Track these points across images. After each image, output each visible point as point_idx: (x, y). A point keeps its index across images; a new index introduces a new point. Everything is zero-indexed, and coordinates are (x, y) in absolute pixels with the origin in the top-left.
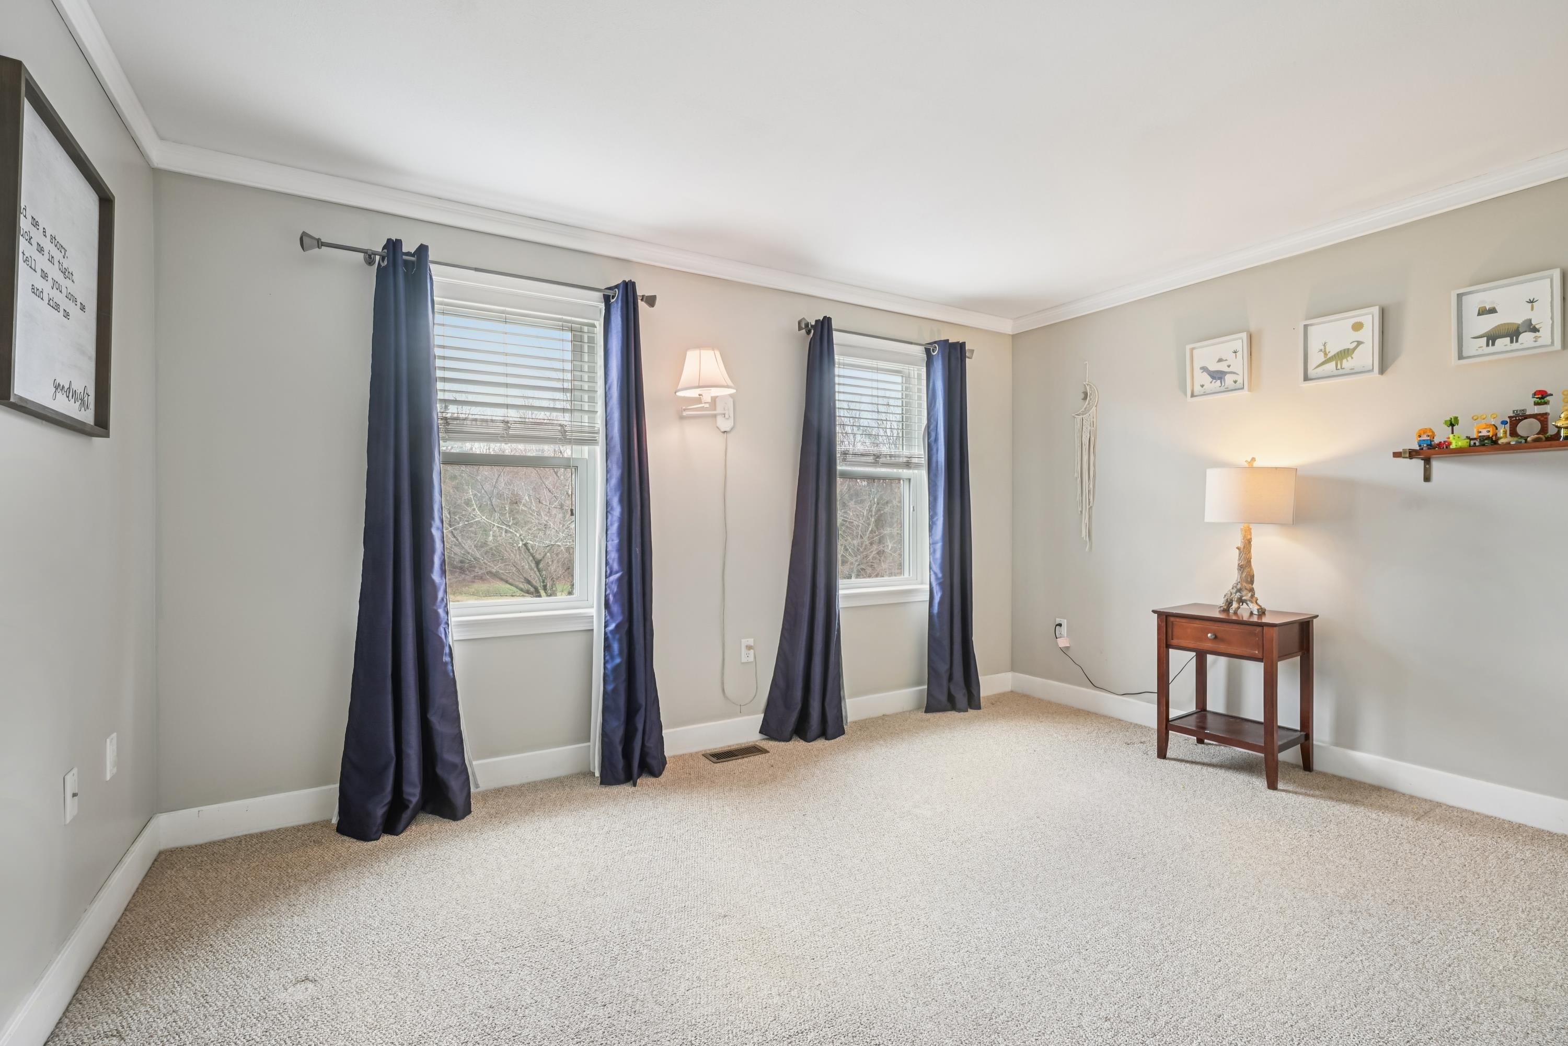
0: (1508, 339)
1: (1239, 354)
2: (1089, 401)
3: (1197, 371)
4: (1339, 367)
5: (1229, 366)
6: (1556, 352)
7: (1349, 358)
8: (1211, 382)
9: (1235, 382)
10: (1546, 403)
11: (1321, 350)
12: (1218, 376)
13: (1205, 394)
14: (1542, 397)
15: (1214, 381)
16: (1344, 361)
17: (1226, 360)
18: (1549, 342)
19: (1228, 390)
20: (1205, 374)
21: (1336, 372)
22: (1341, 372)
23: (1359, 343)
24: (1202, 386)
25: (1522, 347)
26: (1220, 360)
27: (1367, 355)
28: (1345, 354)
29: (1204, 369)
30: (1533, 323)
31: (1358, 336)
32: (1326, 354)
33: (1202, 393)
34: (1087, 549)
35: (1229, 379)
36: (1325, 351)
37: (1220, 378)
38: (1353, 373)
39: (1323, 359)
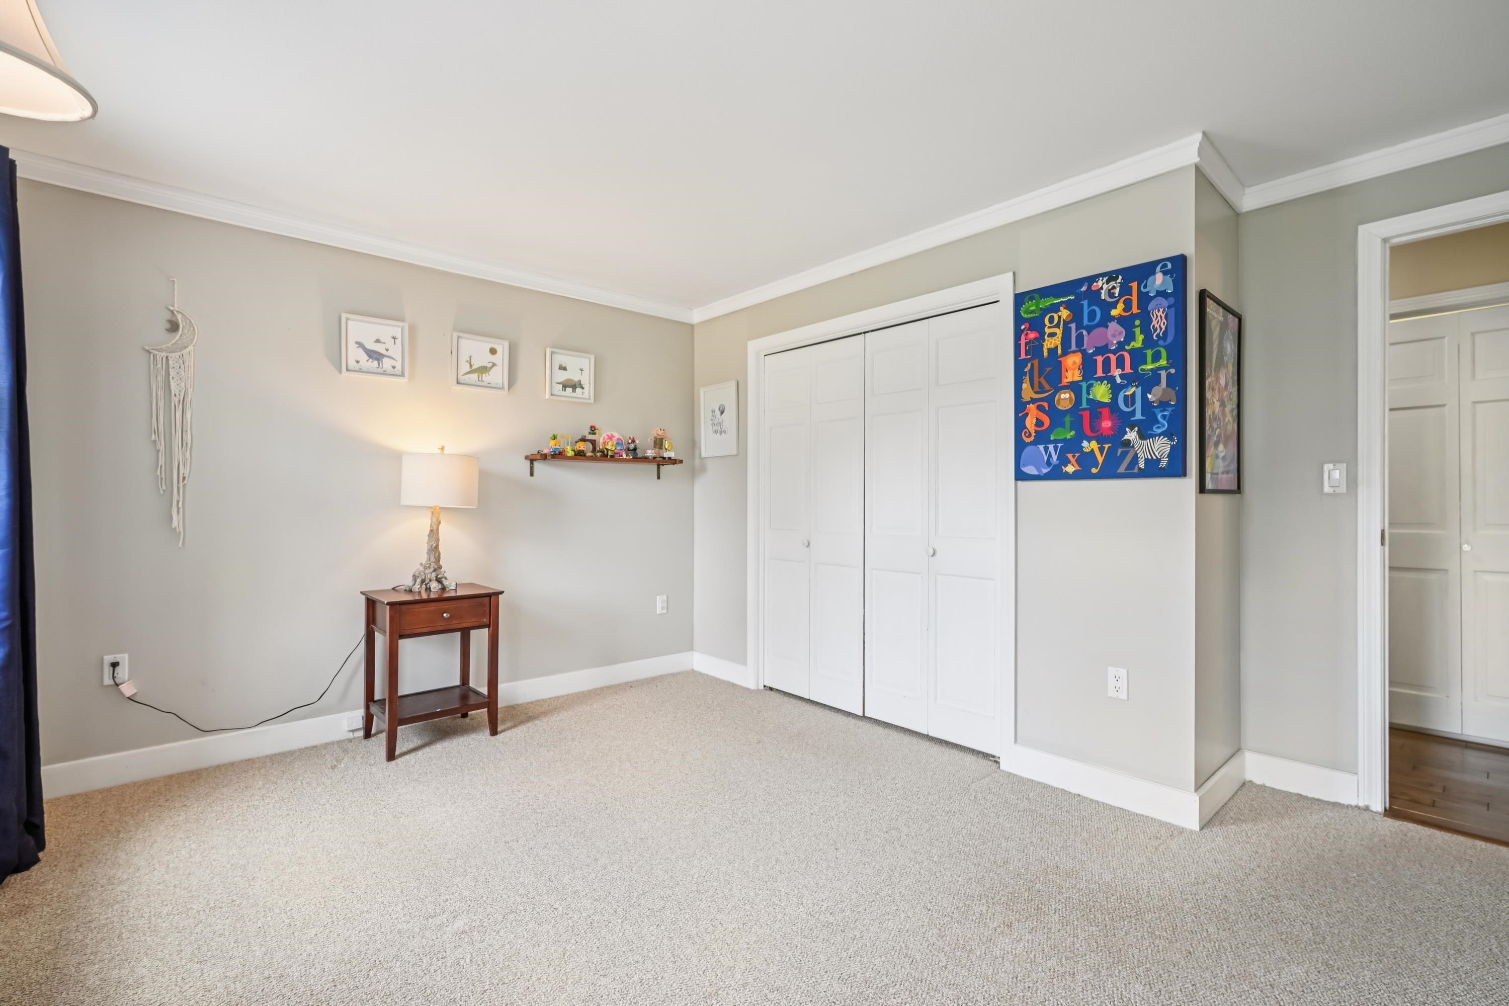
0: (571, 389)
1: (398, 341)
2: (181, 335)
3: (352, 346)
4: (480, 379)
5: (387, 350)
6: (591, 404)
7: (487, 374)
8: (368, 361)
9: (394, 367)
10: (595, 434)
11: (468, 361)
12: (374, 355)
13: (360, 371)
14: (593, 430)
15: (371, 360)
16: (484, 375)
17: (384, 343)
18: (587, 397)
19: (385, 373)
20: (360, 350)
21: (478, 383)
22: (481, 383)
23: (494, 365)
24: (358, 362)
25: (577, 396)
26: (378, 341)
27: (498, 376)
28: (483, 370)
29: (360, 345)
30: (582, 383)
31: (493, 358)
32: (471, 366)
33: (357, 369)
34: (180, 545)
35: (387, 363)
36: (470, 363)
37: (378, 360)
38: (489, 386)
39: (469, 369)
